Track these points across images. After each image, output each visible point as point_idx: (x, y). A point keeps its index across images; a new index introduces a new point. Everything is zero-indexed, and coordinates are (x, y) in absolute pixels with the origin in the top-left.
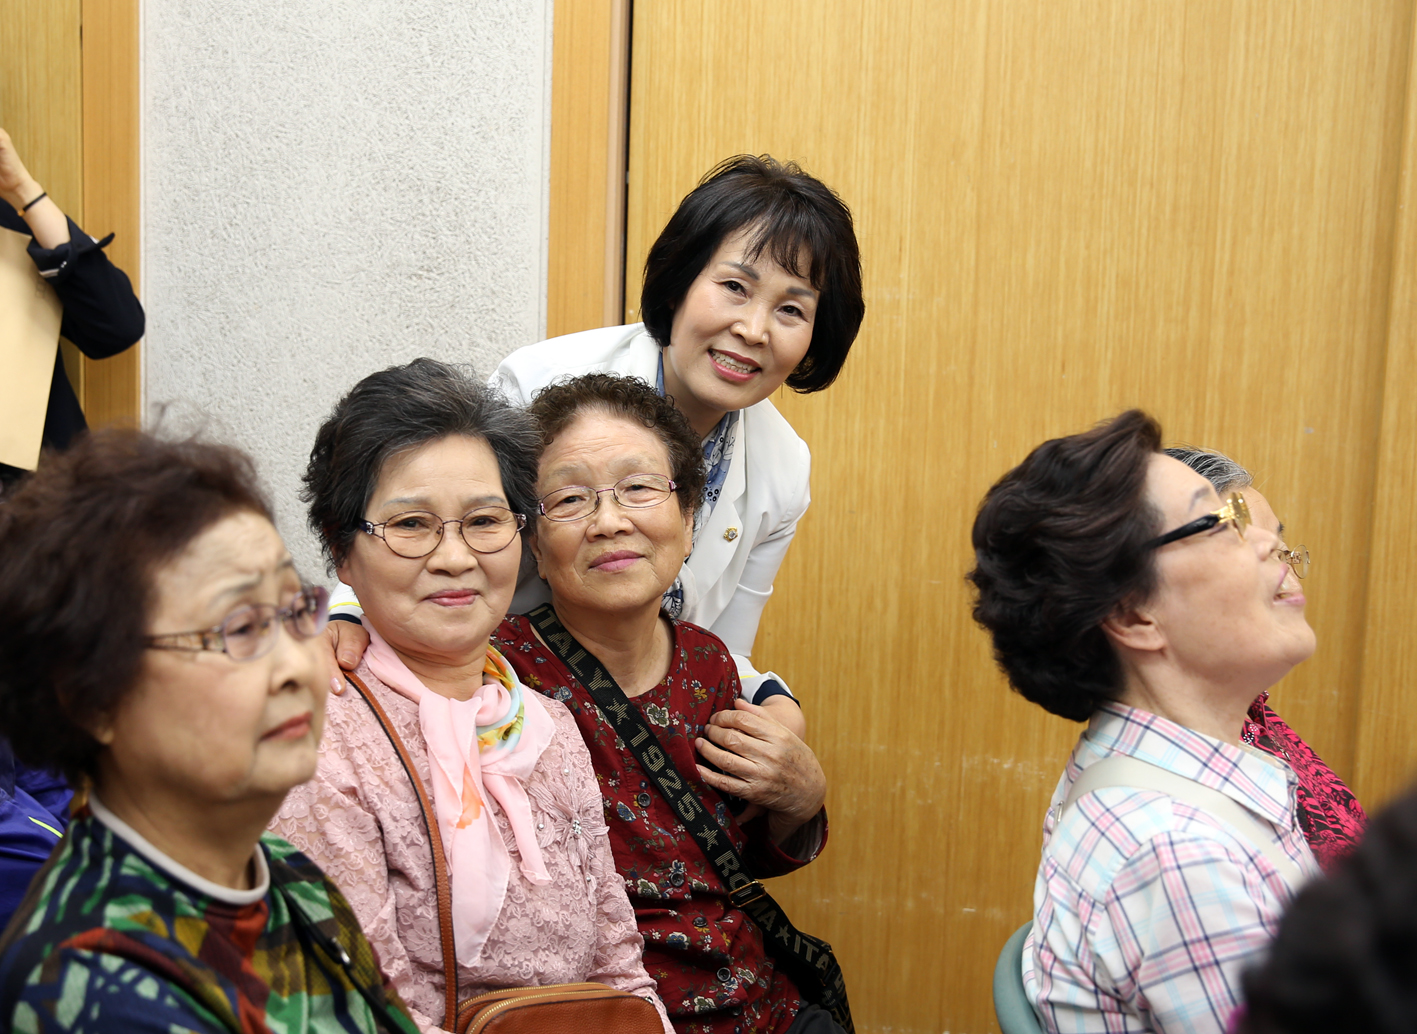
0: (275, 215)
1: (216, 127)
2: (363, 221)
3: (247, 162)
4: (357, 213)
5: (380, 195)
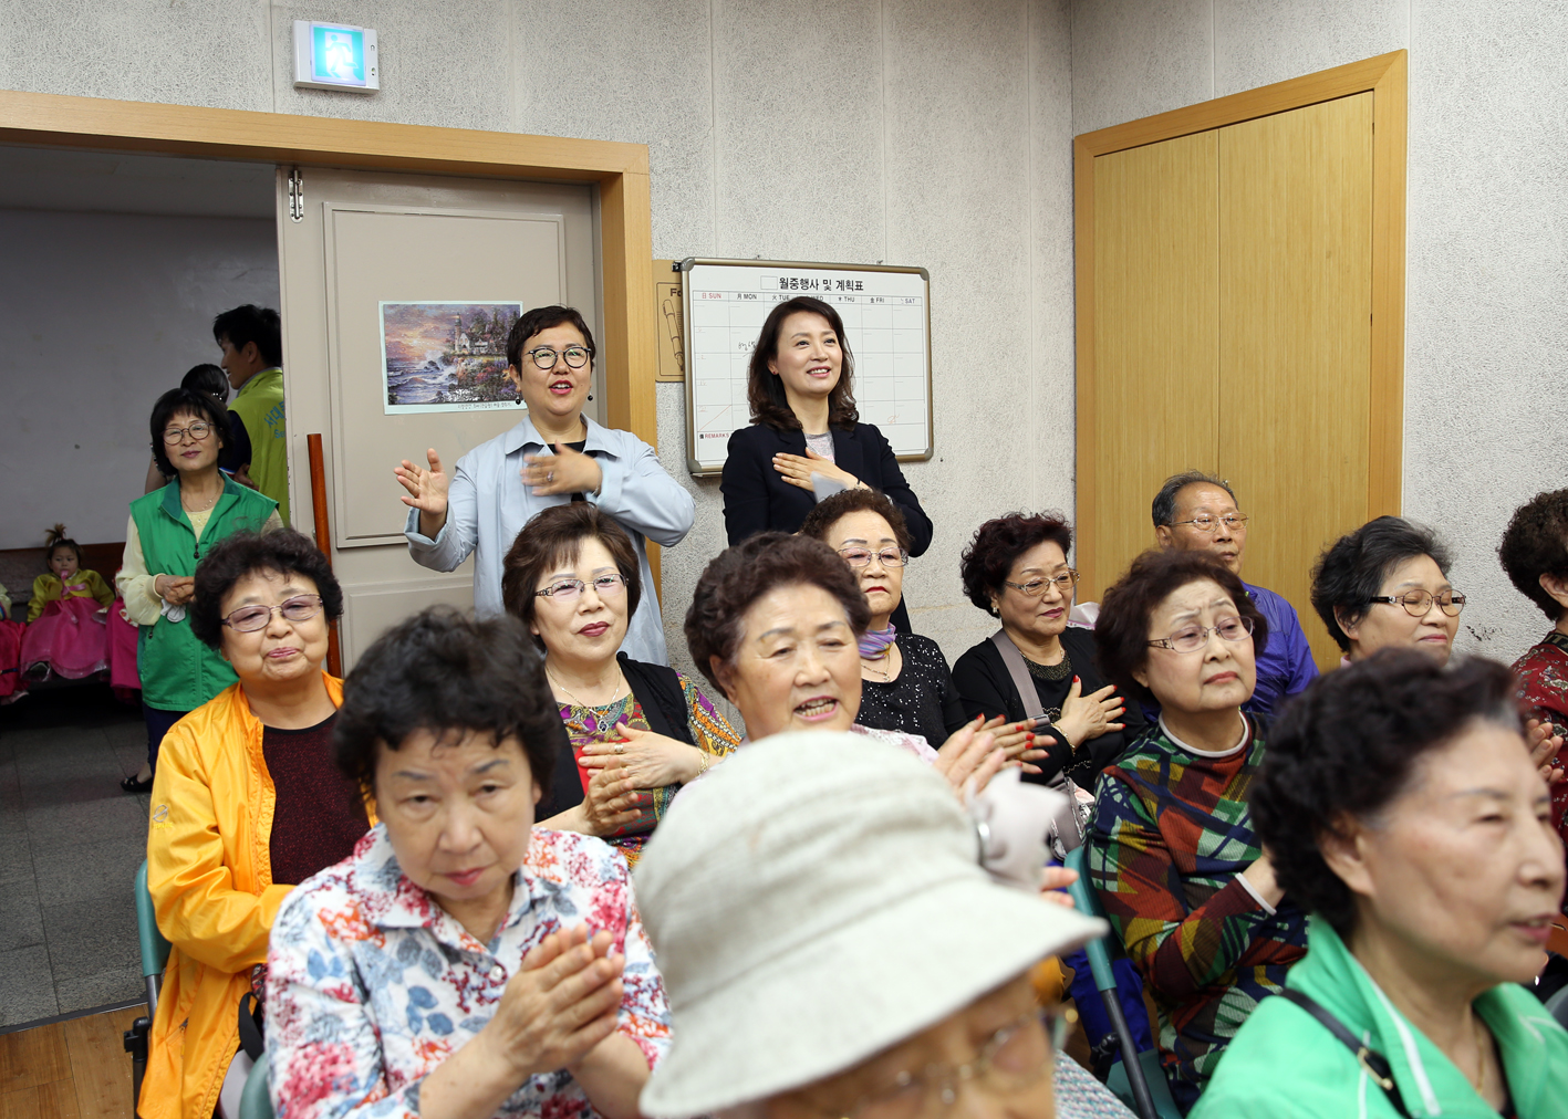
0: (1482, 412)
1: (1448, 364)
2: (1538, 413)
3: (1466, 382)
4: (1534, 408)
5: (1549, 397)
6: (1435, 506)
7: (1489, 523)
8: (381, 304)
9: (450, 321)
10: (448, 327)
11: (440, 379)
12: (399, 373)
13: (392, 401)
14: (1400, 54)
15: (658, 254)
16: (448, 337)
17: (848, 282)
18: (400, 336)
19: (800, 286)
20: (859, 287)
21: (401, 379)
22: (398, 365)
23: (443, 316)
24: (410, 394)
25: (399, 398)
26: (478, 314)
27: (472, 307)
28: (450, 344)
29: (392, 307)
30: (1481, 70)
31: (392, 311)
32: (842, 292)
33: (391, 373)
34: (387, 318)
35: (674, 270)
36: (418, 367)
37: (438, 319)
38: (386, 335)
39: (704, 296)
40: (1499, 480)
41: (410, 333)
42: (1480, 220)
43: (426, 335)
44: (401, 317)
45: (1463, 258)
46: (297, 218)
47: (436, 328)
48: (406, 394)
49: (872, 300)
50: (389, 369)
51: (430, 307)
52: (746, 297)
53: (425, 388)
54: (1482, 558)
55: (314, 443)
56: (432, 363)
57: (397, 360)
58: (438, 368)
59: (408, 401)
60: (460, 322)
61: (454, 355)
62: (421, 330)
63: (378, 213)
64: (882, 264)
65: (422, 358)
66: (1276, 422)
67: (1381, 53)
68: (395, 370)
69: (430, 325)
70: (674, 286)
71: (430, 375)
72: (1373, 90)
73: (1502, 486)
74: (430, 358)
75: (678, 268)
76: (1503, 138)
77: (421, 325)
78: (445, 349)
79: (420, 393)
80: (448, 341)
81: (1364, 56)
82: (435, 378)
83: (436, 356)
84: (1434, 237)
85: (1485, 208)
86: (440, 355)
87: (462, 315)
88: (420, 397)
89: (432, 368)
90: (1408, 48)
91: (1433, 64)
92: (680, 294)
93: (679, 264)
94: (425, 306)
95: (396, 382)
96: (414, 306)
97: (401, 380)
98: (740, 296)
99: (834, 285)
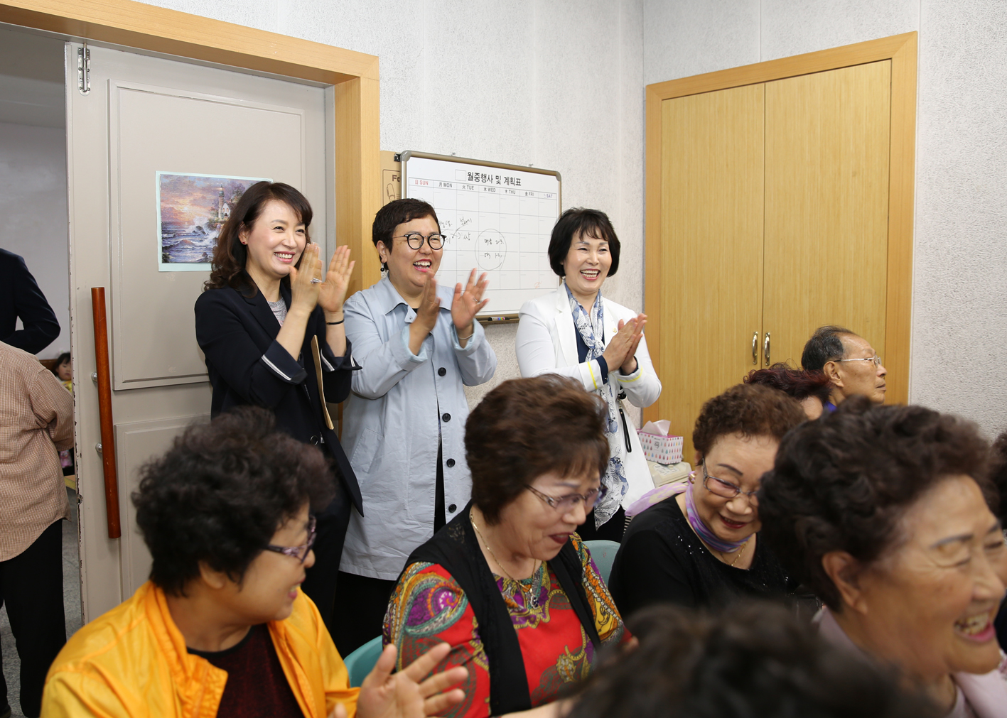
6: (937, 353)
7: (981, 366)
8: (158, 174)
9: (215, 192)
10: (213, 197)
11: (206, 242)
12: (171, 235)
13: (165, 260)
14: (913, 35)
15: (384, 146)
16: (213, 206)
17: (512, 179)
18: (173, 203)
19: (481, 179)
20: (518, 183)
21: (173, 240)
22: (171, 228)
23: (209, 188)
24: (180, 254)
25: (171, 257)
26: (238, 187)
27: (233, 182)
28: (214, 212)
29: (167, 177)
30: (979, 48)
31: (167, 181)
32: (508, 186)
33: (165, 235)
34: (163, 187)
35: (396, 160)
36: (187, 231)
37: (205, 189)
38: (162, 201)
39: (417, 182)
40: (990, 336)
41: (181, 201)
42: (976, 153)
43: (194, 203)
44: (173, 186)
45: (962, 179)
46: (85, 91)
47: (203, 198)
48: (177, 254)
49: (526, 193)
50: (164, 232)
51: (199, 179)
52: (445, 185)
53: (193, 249)
54: (976, 390)
55: (98, 297)
56: (199, 228)
57: (170, 223)
58: (204, 233)
59: (179, 260)
60: (223, 194)
61: (217, 222)
62: (192, 199)
63: (156, 94)
64: (532, 167)
65: (191, 223)
66: (810, 292)
67: (896, 34)
68: (168, 233)
69: (198, 195)
70: (395, 173)
71: (198, 238)
72: (891, 59)
73: (993, 339)
74: (197, 223)
75: (398, 158)
76: (995, 95)
77: (190, 194)
78: (211, 217)
79: (189, 253)
80: (213, 209)
81: (882, 35)
82: (201, 241)
83: (203, 222)
84: (939, 163)
85: (980, 144)
86: (206, 221)
87: (225, 188)
88: (189, 257)
89: (199, 232)
90: (918, 31)
91: (939, 43)
92: (399, 179)
93: (399, 156)
94: (195, 178)
95: (168, 243)
96: (186, 177)
97: (173, 242)
98: (441, 184)
99: (503, 180)
